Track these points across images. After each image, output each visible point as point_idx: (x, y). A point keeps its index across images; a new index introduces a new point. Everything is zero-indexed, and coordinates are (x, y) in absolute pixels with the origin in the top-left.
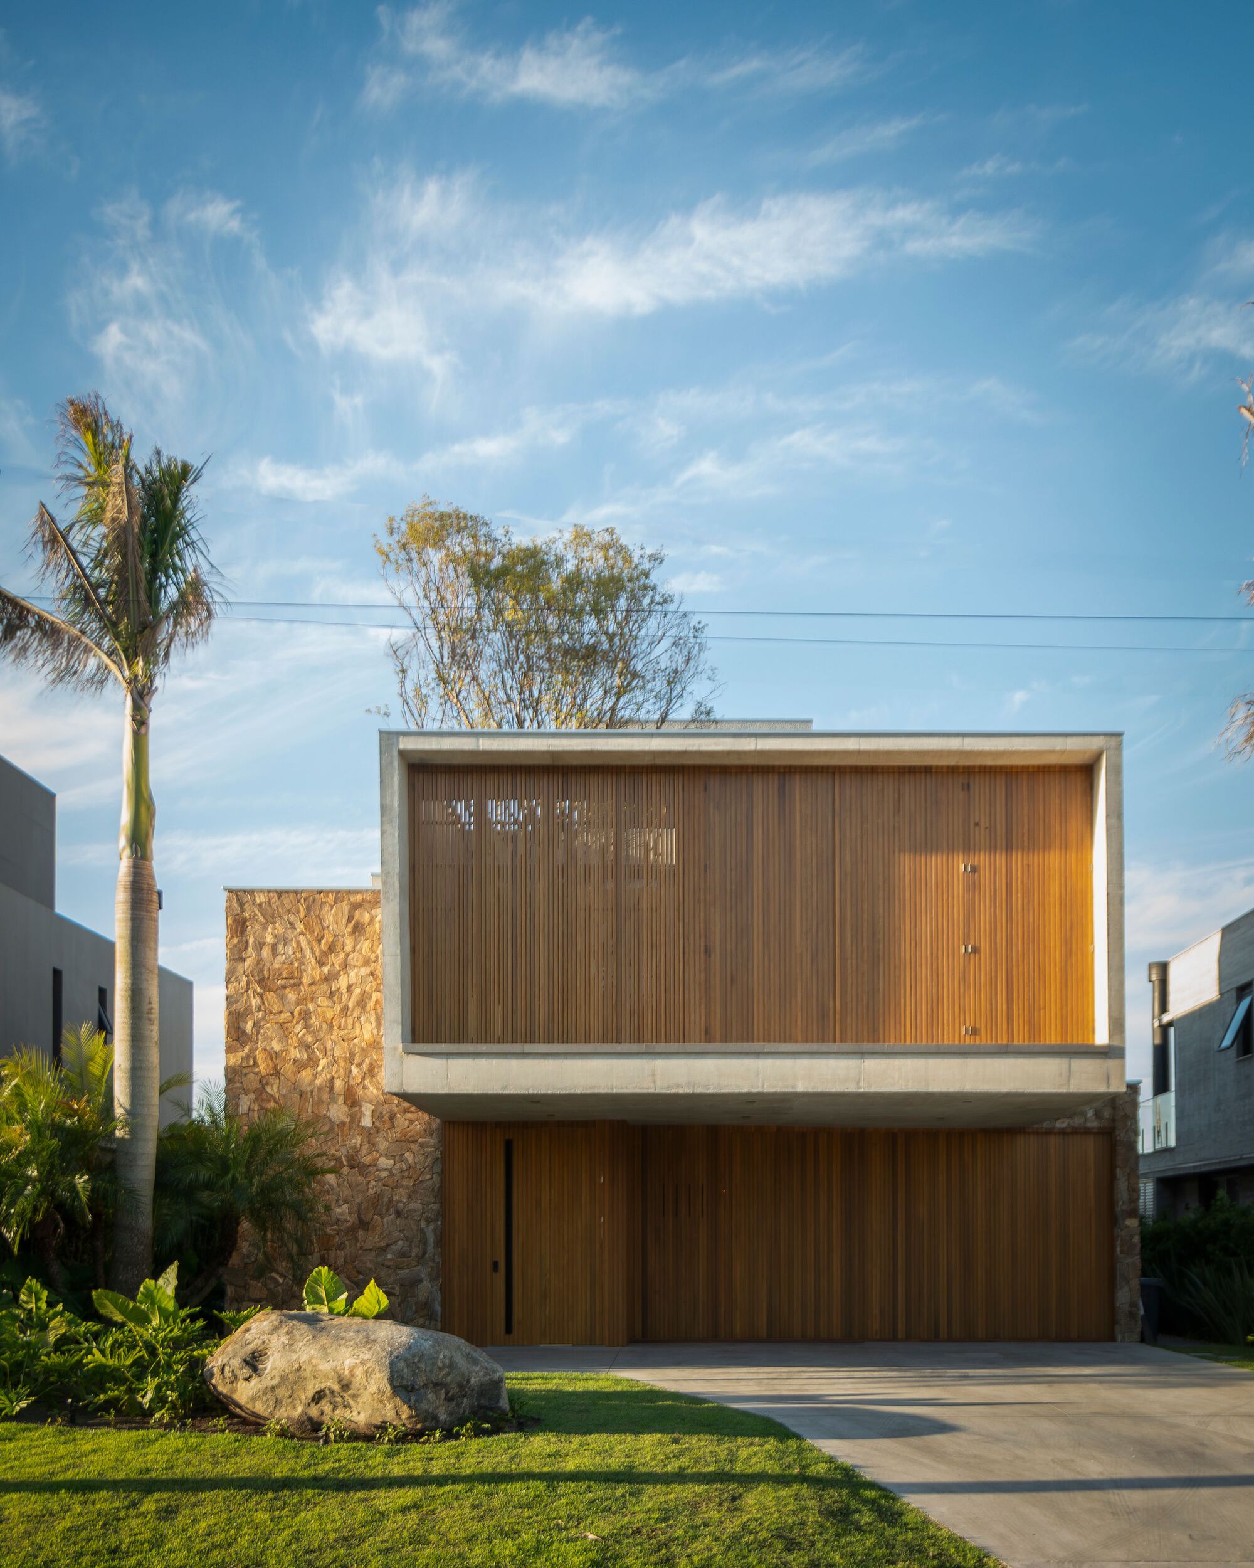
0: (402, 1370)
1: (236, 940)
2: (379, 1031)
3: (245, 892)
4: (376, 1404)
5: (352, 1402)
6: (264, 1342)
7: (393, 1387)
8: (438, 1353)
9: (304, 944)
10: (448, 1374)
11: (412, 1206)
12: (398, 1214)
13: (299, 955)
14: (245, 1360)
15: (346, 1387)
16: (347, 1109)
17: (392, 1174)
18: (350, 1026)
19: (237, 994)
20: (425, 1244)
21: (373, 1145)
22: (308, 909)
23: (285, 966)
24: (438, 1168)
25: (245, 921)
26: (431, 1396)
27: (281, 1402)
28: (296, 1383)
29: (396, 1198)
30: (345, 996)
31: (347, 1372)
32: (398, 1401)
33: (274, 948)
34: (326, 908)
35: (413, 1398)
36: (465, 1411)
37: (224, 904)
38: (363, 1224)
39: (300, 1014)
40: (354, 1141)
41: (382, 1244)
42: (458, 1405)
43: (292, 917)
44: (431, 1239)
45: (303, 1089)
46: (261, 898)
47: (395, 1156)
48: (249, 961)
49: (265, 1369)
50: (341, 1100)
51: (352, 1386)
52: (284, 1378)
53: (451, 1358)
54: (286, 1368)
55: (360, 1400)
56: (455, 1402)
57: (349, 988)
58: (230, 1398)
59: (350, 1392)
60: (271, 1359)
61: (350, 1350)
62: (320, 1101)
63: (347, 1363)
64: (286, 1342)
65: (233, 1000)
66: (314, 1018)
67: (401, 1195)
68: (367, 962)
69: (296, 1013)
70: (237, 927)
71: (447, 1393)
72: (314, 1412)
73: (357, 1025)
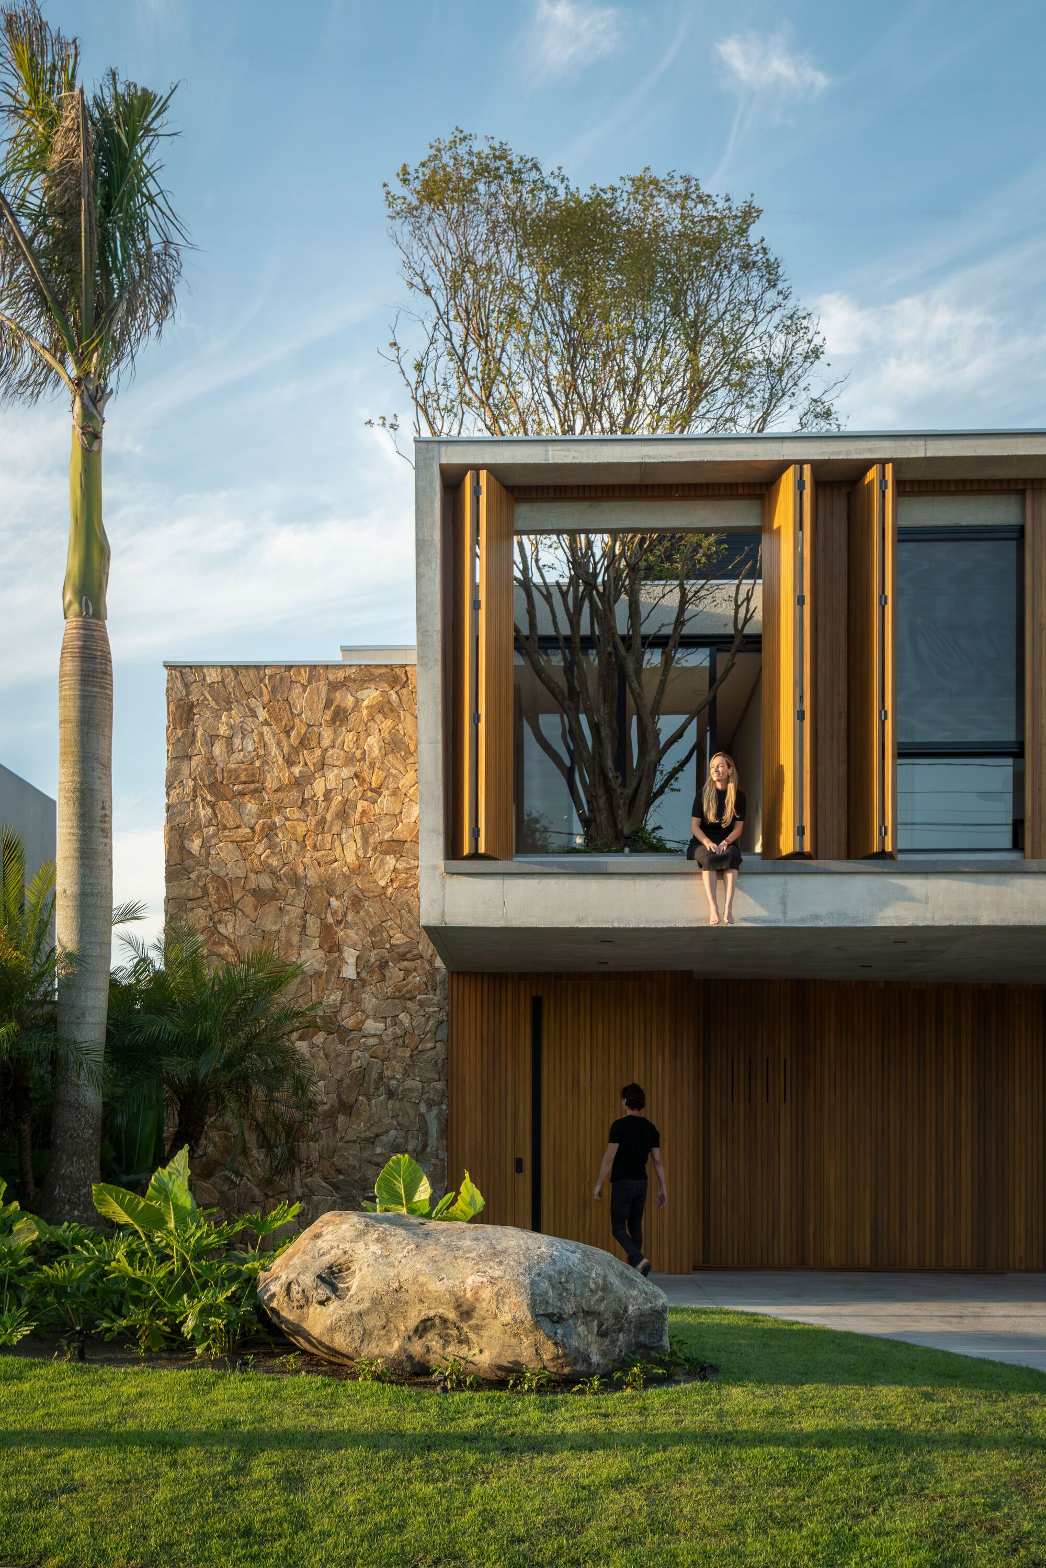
0: (547, 1293)
1: (179, 733)
2: (366, 852)
3: (191, 667)
4: (507, 1339)
5: (471, 1335)
6: (345, 1252)
7: (536, 1315)
8: (589, 1269)
9: (268, 737)
10: (602, 1299)
11: (409, 1083)
12: (391, 1094)
13: (261, 752)
14: (319, 1277)
15: (466, 1313)
16: (323, 956)
17: (382, 1042)
18: (328, 846)
19: (180, 803)
20: (426, 1133)
21: (358, 1002)
22: (273, 691)
23: (243, 766)
24: (442, 1034)
25: (192, 706)
26: (581, 1329)
27: (371, 1334)
28: (392, 1308)
29: (388, 1073)
30: (322, 805)
31: (469, 1295)
32: (541, 1336)
33: (229, 740)
34: (297, 690)
35: (560, 1331)
36: (621, 1351)
37: (165, 685)
38: (346, 1108)
39: (262, 830)
40: (332, 997)
41: (369, 1134)
42: (613, 1342)
43: (252, 701)
44: (434, 1127)
45: (267, 929)
46: (212, 676)
47: (386, 1018)
48: (195, 761)
49: (348, 1289)
50: (316, 943)
51: (475, 1314)
52: (376, 1302)
53: (605, 1277)
54: (381, 1287)
55: (485, 1333)
56: (609, 1338)
57: (328, 795)
58: (299, 1326)
59: (471, 1322)
60: (358, 1275)
61: (471, 1264)
62: (289, 944)
63: (469, 1281)
64: (379, 1252)
65: (176, 810)
66: (280, 835)
67: (394, 1070)
68: (350, 760)
69: (258, 828)
70: (181, 716)
71: (600, 1325)
72: (417, 1348)
73: (337, 843)
